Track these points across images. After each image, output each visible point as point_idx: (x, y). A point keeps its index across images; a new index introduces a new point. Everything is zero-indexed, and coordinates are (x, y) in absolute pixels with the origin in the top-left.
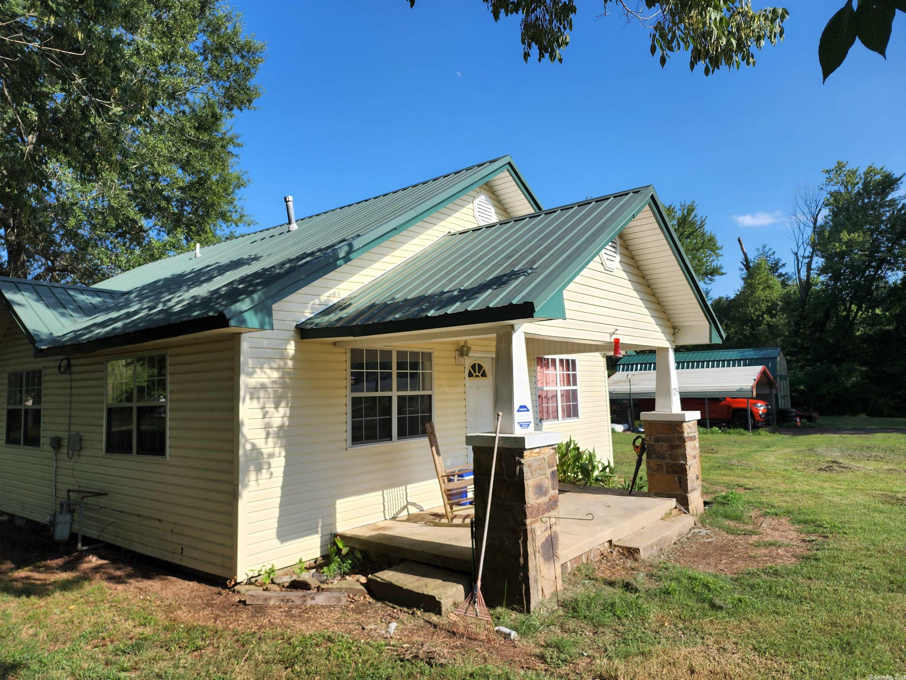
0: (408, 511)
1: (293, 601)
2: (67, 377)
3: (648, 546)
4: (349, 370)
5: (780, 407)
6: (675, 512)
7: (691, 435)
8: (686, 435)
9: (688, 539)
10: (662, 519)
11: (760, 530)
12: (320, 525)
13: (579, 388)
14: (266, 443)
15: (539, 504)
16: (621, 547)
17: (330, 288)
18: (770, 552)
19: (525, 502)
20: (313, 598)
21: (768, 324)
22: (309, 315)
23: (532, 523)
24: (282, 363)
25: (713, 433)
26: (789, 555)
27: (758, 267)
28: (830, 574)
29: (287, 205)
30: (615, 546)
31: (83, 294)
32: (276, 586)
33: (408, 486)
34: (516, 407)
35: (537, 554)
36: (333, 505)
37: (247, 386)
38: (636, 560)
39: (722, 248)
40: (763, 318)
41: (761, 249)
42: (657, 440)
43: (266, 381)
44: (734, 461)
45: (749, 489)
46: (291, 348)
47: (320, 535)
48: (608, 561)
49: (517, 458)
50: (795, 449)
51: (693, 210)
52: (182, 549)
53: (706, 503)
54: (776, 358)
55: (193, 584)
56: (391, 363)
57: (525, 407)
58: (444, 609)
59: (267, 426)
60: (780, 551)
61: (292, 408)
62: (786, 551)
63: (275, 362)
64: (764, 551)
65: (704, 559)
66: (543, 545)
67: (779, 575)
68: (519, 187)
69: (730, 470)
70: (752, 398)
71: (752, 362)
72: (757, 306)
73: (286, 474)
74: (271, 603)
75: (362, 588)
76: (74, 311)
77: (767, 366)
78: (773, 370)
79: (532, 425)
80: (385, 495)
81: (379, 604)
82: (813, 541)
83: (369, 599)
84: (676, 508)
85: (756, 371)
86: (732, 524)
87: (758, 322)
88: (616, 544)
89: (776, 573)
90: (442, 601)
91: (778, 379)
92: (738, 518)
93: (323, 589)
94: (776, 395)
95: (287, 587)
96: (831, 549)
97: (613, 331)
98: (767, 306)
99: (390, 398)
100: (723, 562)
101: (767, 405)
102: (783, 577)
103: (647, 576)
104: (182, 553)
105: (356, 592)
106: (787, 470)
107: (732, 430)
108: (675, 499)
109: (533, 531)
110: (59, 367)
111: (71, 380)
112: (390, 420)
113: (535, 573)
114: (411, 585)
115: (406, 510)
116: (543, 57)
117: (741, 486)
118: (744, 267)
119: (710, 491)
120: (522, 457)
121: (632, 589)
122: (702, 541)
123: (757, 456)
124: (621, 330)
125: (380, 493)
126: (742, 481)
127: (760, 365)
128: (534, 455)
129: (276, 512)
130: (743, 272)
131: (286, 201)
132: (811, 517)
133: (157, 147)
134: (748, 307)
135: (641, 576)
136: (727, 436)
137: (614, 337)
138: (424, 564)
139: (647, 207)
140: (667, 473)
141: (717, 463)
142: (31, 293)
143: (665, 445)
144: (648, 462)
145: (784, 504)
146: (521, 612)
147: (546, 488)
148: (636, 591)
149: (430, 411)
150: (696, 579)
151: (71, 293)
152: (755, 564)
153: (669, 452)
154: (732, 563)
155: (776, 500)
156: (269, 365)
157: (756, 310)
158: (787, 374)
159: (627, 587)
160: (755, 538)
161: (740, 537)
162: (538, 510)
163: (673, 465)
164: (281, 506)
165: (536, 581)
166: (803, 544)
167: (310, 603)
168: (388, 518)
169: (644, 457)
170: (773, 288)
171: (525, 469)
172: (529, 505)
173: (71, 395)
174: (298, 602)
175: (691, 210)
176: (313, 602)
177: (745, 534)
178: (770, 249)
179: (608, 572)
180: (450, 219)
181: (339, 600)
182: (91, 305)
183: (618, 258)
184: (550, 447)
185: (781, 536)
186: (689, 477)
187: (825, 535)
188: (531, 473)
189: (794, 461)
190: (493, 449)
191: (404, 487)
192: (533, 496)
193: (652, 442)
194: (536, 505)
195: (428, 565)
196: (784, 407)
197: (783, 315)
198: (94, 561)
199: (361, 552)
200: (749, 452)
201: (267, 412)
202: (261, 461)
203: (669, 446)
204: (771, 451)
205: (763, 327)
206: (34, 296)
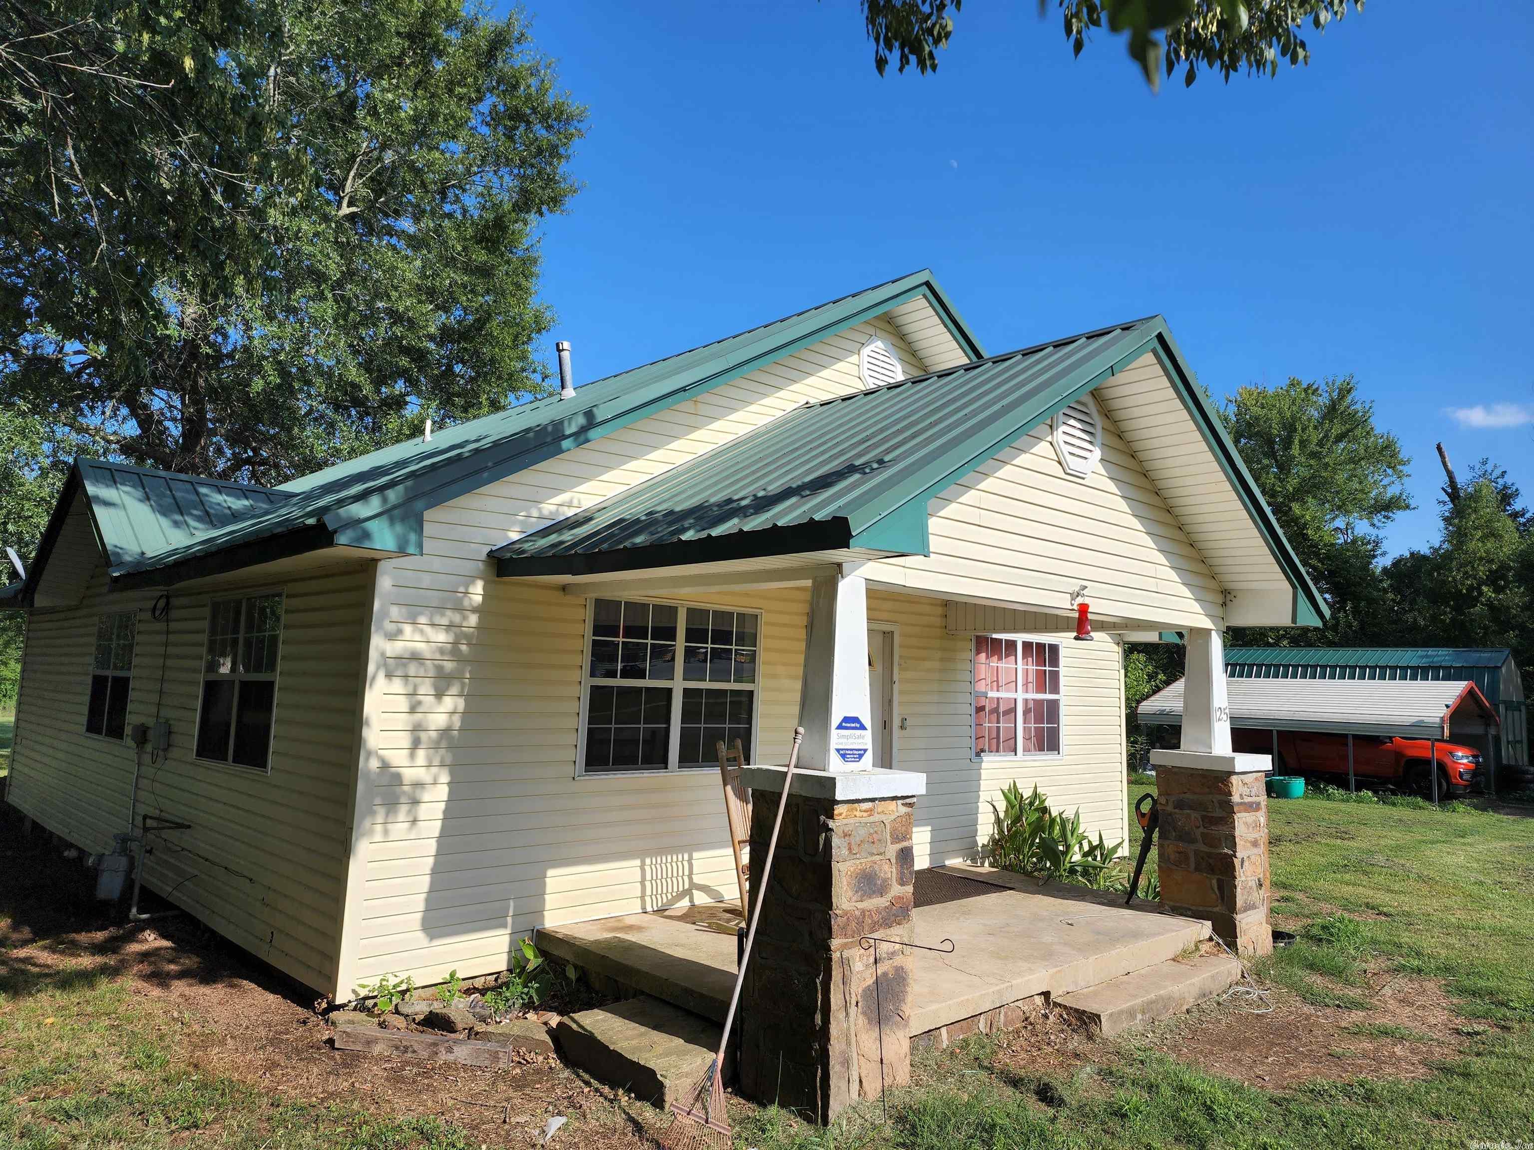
0: (691, 900)
1: (414, 1052)
2: (160, 626)
3: (1121, 1012)
4: (589, 637)
5: (1505, 762)
6: (1205, 947)
7: (1247, 800)
8: (1236, 798)
9: (1219, 1004)
10: (1174, 960)
11: (1374, 1001)
12: (511, 913)
13: (1066, 697)
14: (412, 756)
15: (863, 912)
16: (1065, 1007)
17: (562, 491)
18: (1377, 1050)
19: (830, 905)
20: (450, 1050)
21: (1490, 605)
22: (514, 536)
23: (845, 946)
24: (457, 618)
25: (1360, 801)
26: (1415, 1059)
27: (1475, 497)
28: (1487, 1112)
29: (559, 356)
30: (1056, 1005)
31: (220, 492)
32: (402, 1018)
33: (696, 855)
34: (836, 720)
35: (853, 1010)
36: (541, 879)
37: (383, 654)
38: (1090, 1037)
39: (1409, 461)
40: (1481, 593)
41: (1478, 466)
42: (1180, 805)
43: (421, 647)
44: (1380, 859)
45: (1386, 915)
46: (477, 592)
47: (509, 931)
48: (1034, 1033)
49: (822, 818)
50: (1516, 844)
51: (1349, 391)
52: (272, 933)
53: (1277, 936)
54: (1500, 668)
55: (272, 999)
56: (674, 629)
57: (856, 720)
58: (669, 1098)
59: (417, 730)
60: (1398, 1050)
61: (468, 697)
62: (1412, 1051)
63: (443, 615)
64: (1367, 1045)
65: (1233, 1049)
66: (867, 991)
67: (1375, 1101)
68: (946, 326)
69: (1365, 873)
70: (1442, 740)
71: (1451, 674)
72: (1469, 568)
73: (448, 815)
74: (377, 1049)
75: (547, 1039)
76: (199, 519)
77: (1479, 683)
78: (1493, 691)
79: (868, 757)
80: (648, 868)
81: (566, 1073)
82: (1477, 1033)
83: (554, 1062)
84: (1211, 939)
85: (1454, 690)
86: (1317, 981)
87: (1470, 598)
88: (1059, 1000)
89: (1369, 1097)
90: (667, 1083)
91: (1502, 708)
92: (1336, 972)
93: (477, 1033)
94: (1497, 739)
95: (418, 1024)
96: (1505, 1056)
97: (1077, 589)
98: (1490, 571)
99: (669, 691)
100: (1270, 1059)
101: (1474, 756)
102: (1381, 1106)
103: (1099, 1074)
104: (271, 941)
105: (535, 1045)
106: (1481, 883)
107: (1398, 799)
108: (1209, 924)
109: (845, 963)
110: (154, 609)
111: (168, 633)
112: (667, 731)
113: (844, 1046)
114: (625, 1044)
115: (687, 898)
116: (908, 62)
117: (1373, 908)
118: (1447, 499)
119: (1306, 912)
120: (831, 817)
121: (1052, 1098)
122: (1246, 1010)
123: (1431, 853)
124: (1092, 589)
125: (638, 862)
126: (1380, 898)
127: (1465, 680)
128: (858, 814)
129: (424, 883)
130: (1446, 507)
131: (559, 351)
132: (1489, 984)
133: (397, 268)
134: (1450, 570)
135: (1086, 1073)
136: (1387, 810)
137: (1079, 600)
138: (668, 1003)
139: (1149, 358)
140: (1198, 869)
141: (1344, 858)
142: (133, 486)
143: (1194, 815)
144: (1161, 847)
145: (1443, 952)
146: (809, 1120)
147: (885, 880)
148: (1061, 1102)
149: (749, 721)
150: (1191, 1091)
151: (203, 490)
152: (1335, 1071)
153: (1202, 829)
154: (1289, 1063)
155: (1429, 943)
156: (431, 619)
157: (1466, 576)
158: (1522, 699)
159: (1046, 1094)
160: (1357, 1016)
161: (1328, 1011)
162: (860, 923)
163: (1209, 855)
164: (435, 872)
165: (846, 1063)
166: (1454, 1040)
167: (443, 1057)
168: (649, 909)
169: (1156, 836)
170: (1501, 537)
171: (835, 841)
172: (837, 912)
173: (166, 656)
174: (424, 1054)
175: (1345, 391)
176: (451, 1057)
177: (1338, 1006)
178: (1495, 466)
179: (1023, 1055)
180: (810, 380)
181: (495, 1057)
182: (228, 511)
183: (1097, 453)
184: (900, 802)
185: (1414, 1017)
186: (1238, 882)
187: (1509, 1024)
188: (850, 849)
189: (1502, 867)
190: (780, 795)
191: (686, 857)
192: (850, 893)
193: (1170, 808)
194: (857, 913)
195: (677, 1007)
196: (1513, 763)
197: (1519, 588)
198: (151, 940)
199: (576, 967)
200: (1420, 842)
201: (419, 703)
202: (397, 789)
203: (1204, 818)
204: (1465, 844)
205: (1478, 608)
206: (139, 493)
